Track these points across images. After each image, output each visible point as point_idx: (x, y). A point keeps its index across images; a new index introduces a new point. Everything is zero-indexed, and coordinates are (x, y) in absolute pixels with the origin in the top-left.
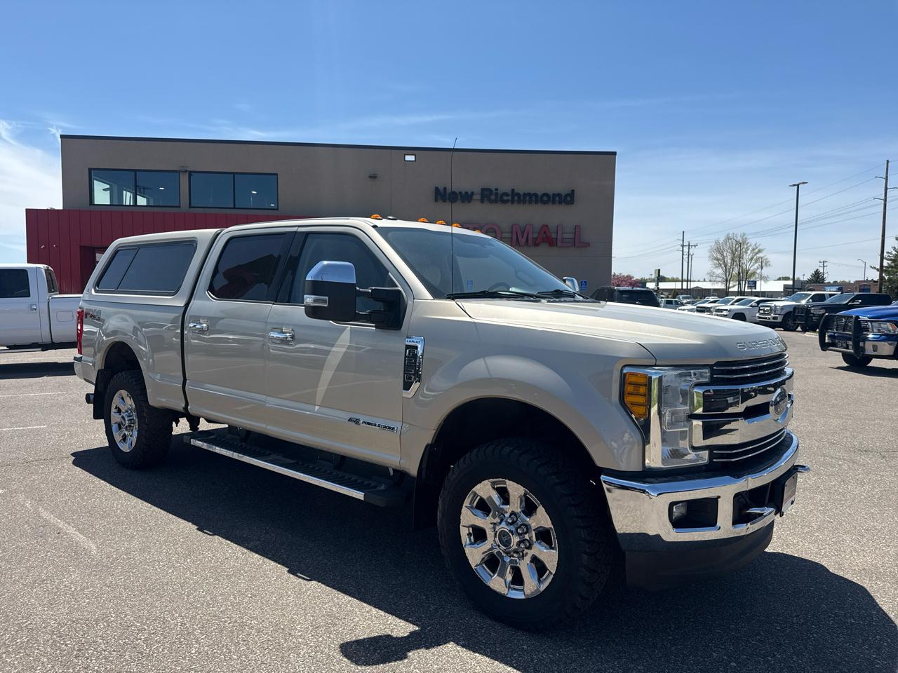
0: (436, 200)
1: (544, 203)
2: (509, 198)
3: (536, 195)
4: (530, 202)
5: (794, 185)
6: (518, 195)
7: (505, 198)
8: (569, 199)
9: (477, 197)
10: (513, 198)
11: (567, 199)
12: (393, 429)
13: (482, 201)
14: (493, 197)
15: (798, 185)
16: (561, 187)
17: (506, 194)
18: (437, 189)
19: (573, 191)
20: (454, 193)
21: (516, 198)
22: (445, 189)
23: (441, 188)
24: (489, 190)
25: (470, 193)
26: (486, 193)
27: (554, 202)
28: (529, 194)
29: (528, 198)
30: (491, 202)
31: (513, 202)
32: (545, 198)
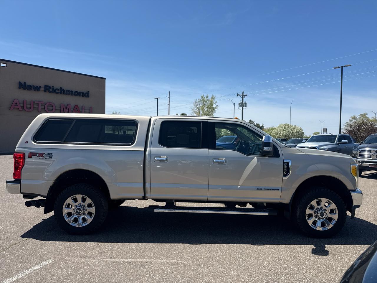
0: (19, 88)
1: (76, 95)
2: (59, 91)
3: (72, 91)
4: (69, 94)
5: (156, 98)
6: (64, 90)
7: (57, 91)
8: (87, 95)
9: (42, 89)
10: (61, 91)
11: (86, 95)
12: (279, 189)
13: (45, 91)
14: (51, 90)
15: (157, 98)
16: (84, 90)
17: (58, 89)
18: (20, 83)
19: (88, 92)
20: (30, 86)
21: (62, 92)
22: (25, 83)
23: (23, 82)
24: (49, 87)
25: (39, 87)
26: (48, 88)
27: (80, 96)
28: (69, 91)
29: (68, 92)
30: (49, 92)
31: (61, 93)
32: (76, 93)
